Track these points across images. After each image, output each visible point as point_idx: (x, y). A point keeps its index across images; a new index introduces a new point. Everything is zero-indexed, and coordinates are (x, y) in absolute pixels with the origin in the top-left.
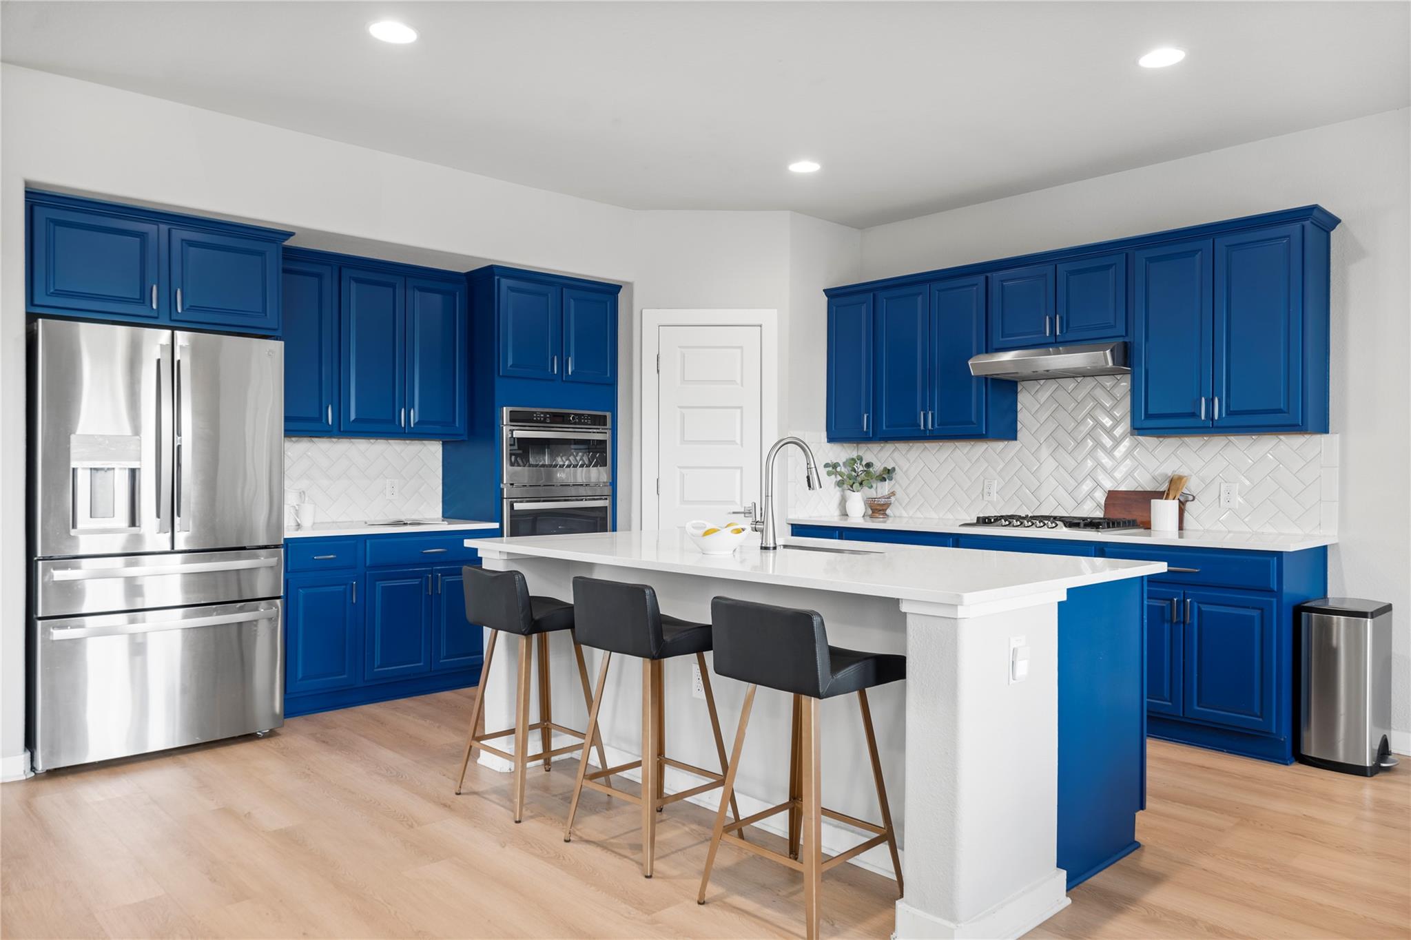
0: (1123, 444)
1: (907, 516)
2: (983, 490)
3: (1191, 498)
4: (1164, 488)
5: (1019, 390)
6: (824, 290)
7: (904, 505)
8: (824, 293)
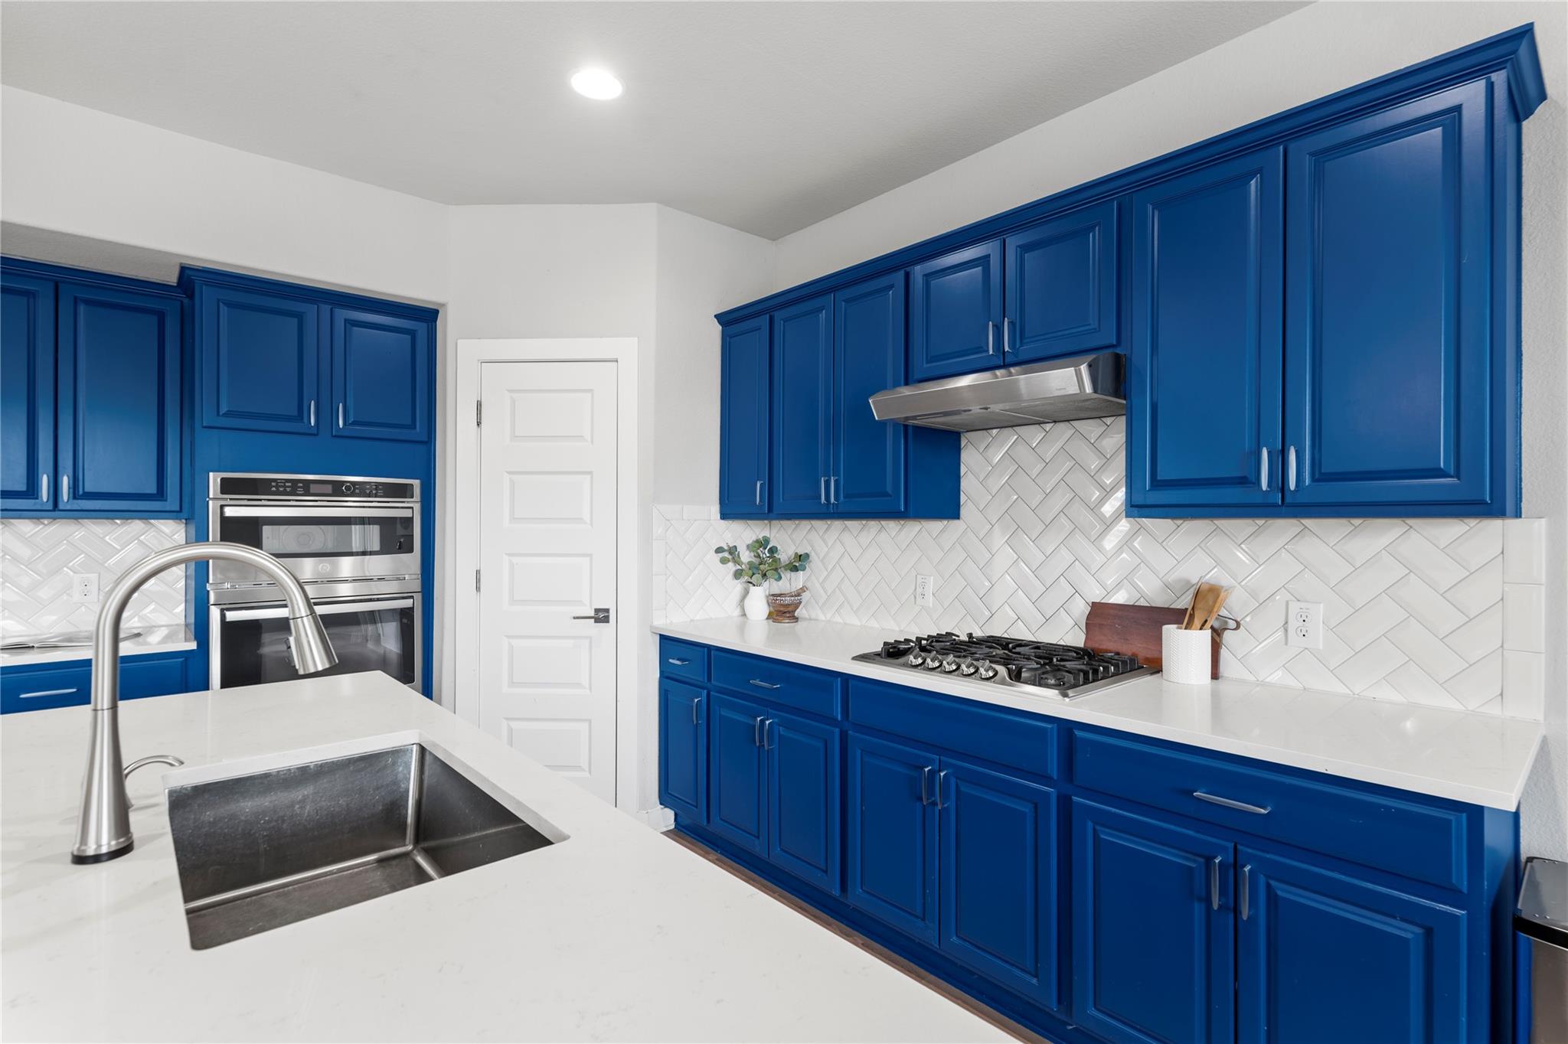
0: (1116, 529)
1: (824, 619)
2: (916, 589)
3: (1232, 624)
4: (1184, 602)
5: (962, 446)
6: (715, 316)
7: (820, 604)
8: (716, 320)
